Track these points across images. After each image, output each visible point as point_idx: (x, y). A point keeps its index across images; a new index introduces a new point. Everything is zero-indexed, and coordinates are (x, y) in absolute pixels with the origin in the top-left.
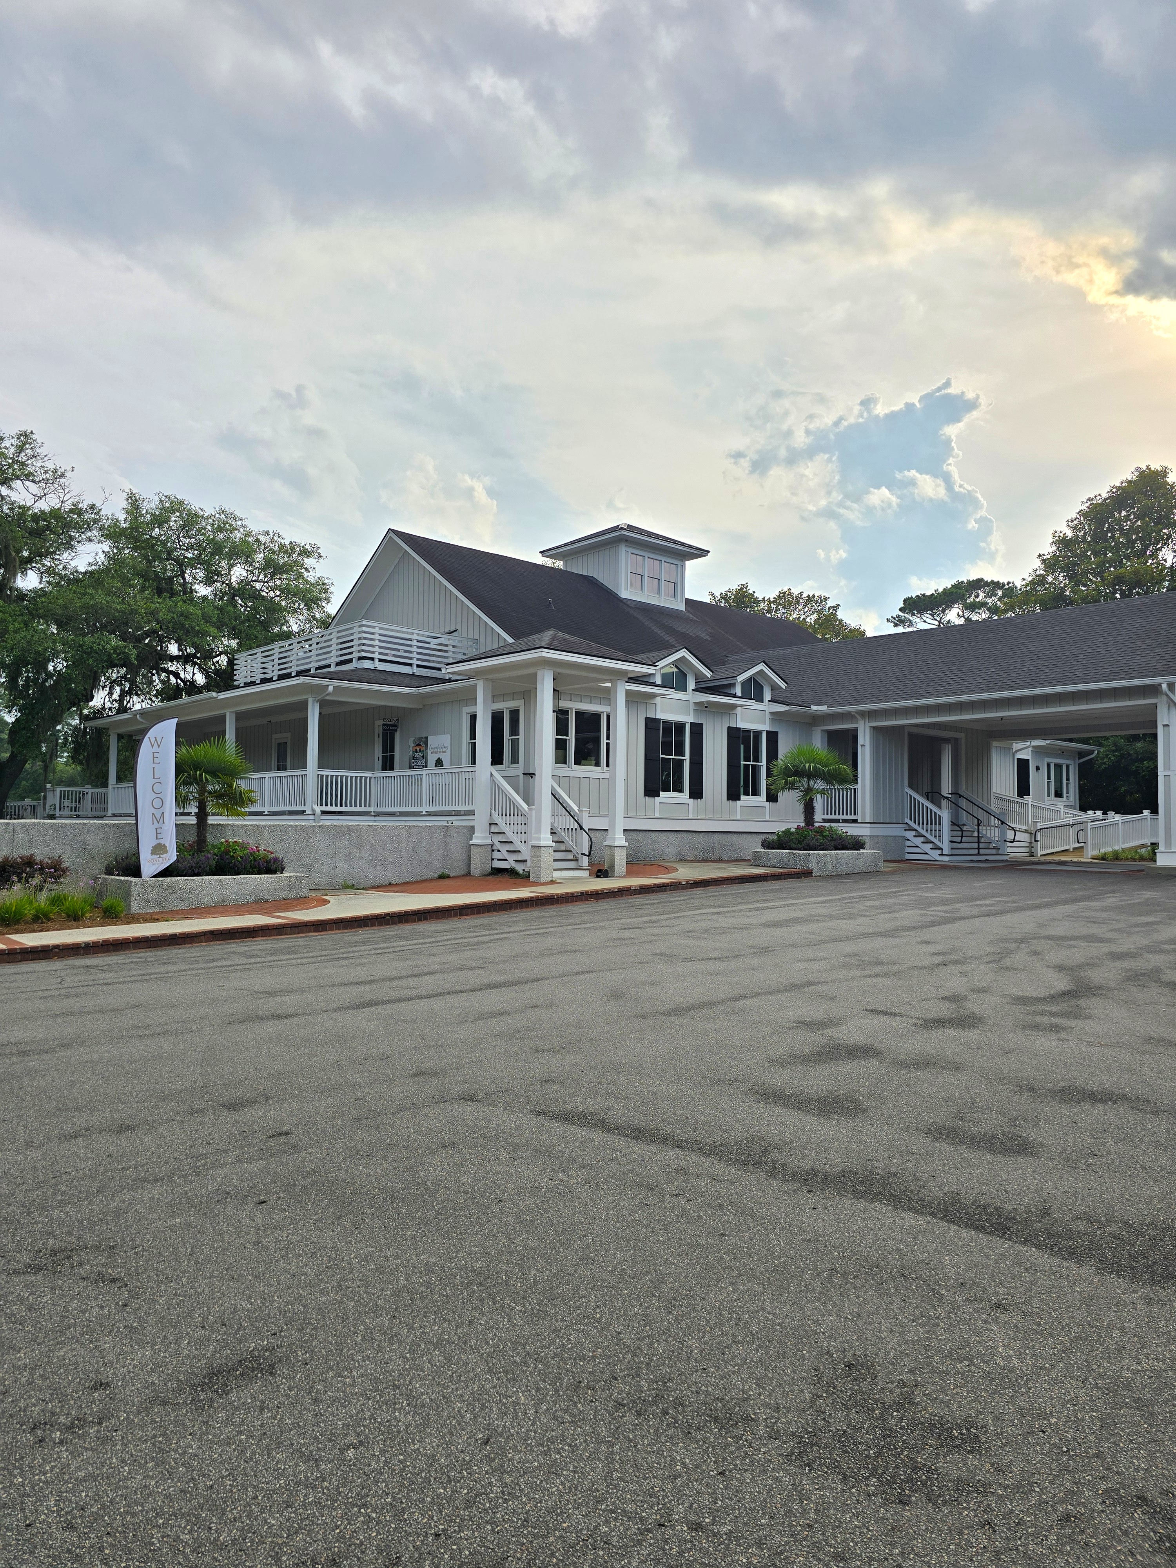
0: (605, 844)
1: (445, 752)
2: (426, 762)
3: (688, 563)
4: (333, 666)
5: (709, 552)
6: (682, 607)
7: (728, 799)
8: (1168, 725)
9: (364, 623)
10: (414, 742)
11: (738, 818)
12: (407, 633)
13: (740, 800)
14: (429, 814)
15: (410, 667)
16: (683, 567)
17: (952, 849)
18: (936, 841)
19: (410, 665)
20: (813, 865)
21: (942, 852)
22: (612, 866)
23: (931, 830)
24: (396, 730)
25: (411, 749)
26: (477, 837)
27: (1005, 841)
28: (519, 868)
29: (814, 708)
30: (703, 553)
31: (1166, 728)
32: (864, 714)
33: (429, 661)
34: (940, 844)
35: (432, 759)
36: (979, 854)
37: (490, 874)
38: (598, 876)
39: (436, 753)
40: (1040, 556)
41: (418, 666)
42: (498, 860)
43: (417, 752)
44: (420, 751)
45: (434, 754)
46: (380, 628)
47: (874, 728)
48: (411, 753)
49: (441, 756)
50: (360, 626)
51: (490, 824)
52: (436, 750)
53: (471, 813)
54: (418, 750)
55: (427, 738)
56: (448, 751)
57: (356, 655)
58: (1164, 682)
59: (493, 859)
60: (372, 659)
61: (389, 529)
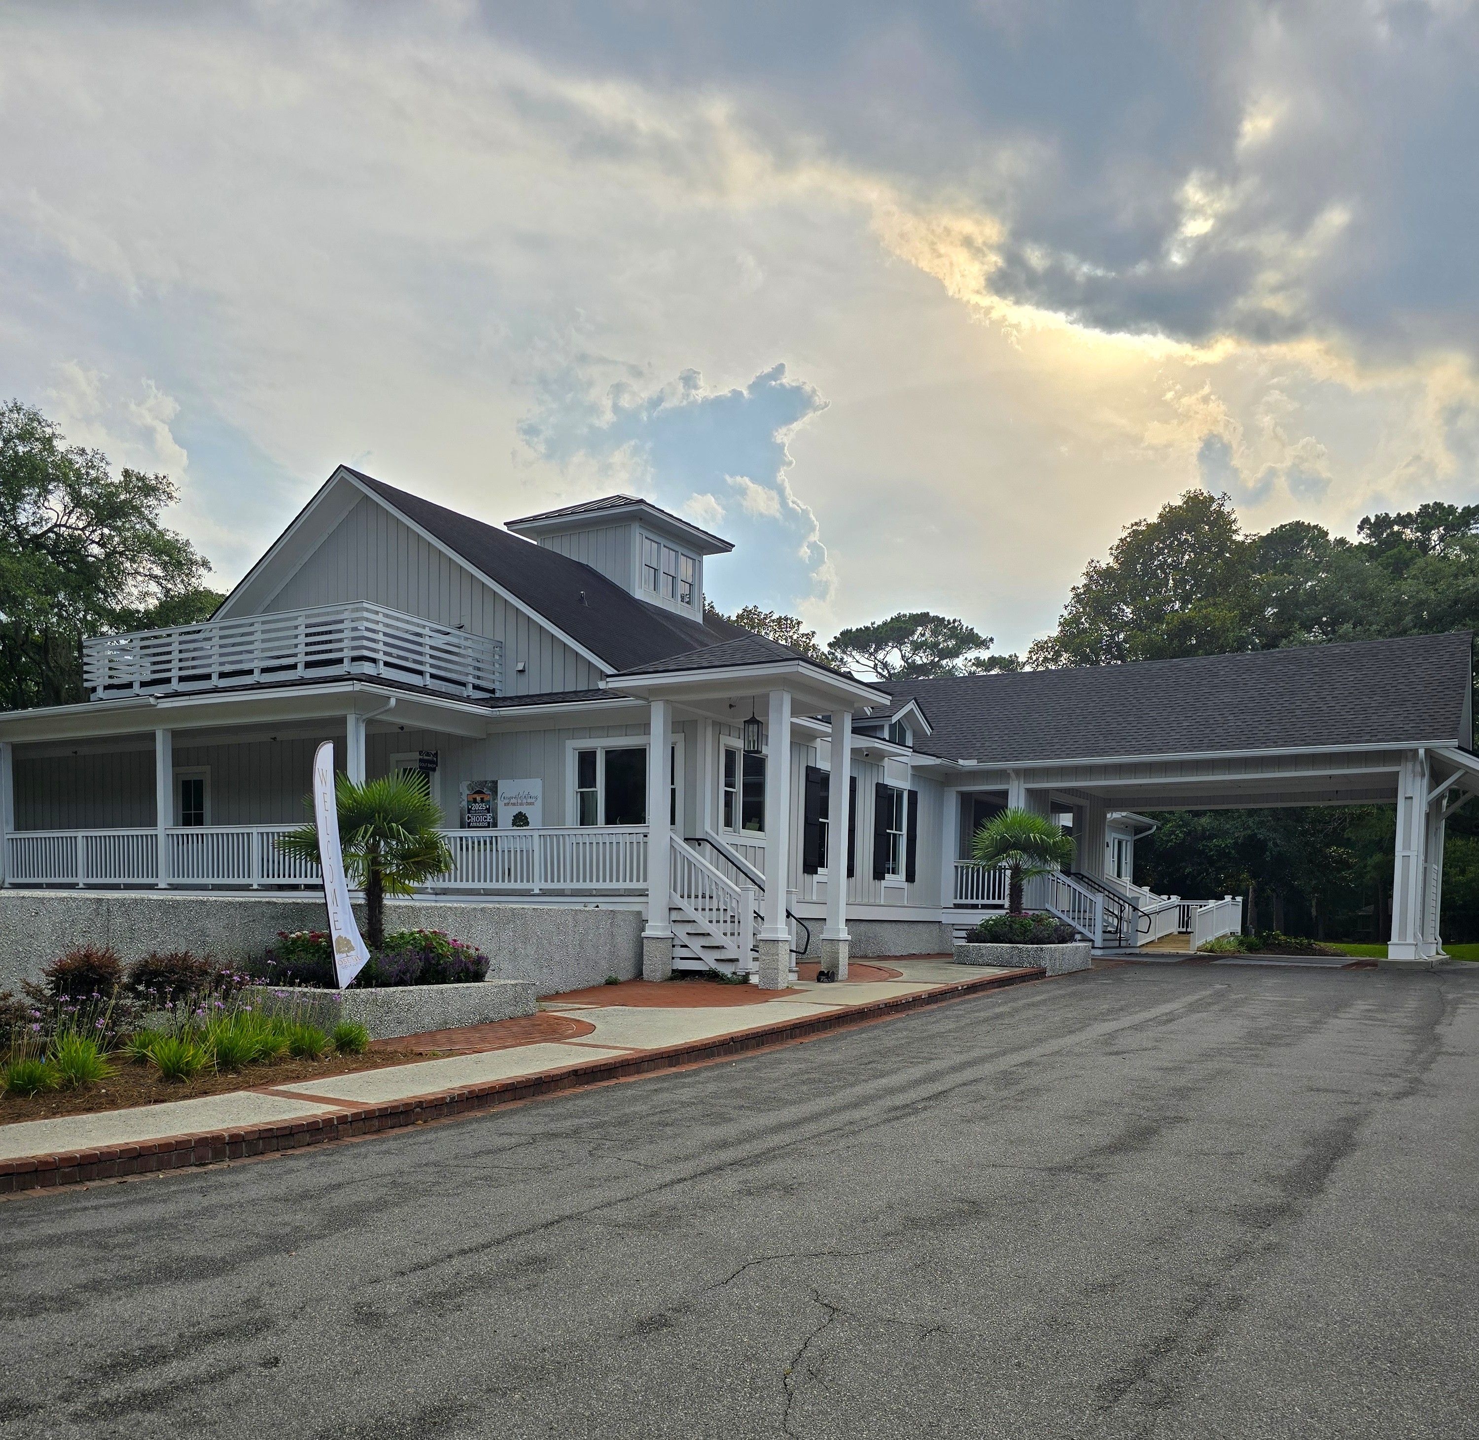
0: (822, 937)
1: (532, 804)
2: (495, 819)
3: (706, 558)
4: (300, 667)
5: (733, 546)
6: (699, 619)
7: (874, 878)
8: (1411, 798)
9: (365, 605)
10: (470, 787)
11: (882, 903)
12: (418, 625)
13: (884, 879)
14: (544, 893)
15: (420, 677)
16: (701, 562)
17: (1104, 940)
18: (1085, 931)
19: (420, 673)
20: (1046, 963)
21: (1093, 944)
22: (835, 965)
23: (1079, 918)
24: (434, 770)
25: (464, 797)
26: (653, 928)
27: (1137, 931)
28: (726, 970)
29: (961, 762)
30: (726, 547)
31: (1409, 801)
32: (1018, 772)
33: (450, 670)
34: (1091, 936)
35: (505, 815)
36: (1120, 947)
37: (671, 979)
38: (819, 980)
39: (514, 804)
40: (1074, 588)
41: (433, 676)
42: (682, 958)
43: (475, 801)
44: (482, 801)
45: (510, 807)
46: (386, 616)
47: (1029, 791)
48: (465, 803)
49: (524, 810)
50: (357, 610)
51: (670, 909)
52: (513, 801)
53: (643, 893)
54: (478, 799)
55: (495, 783)
56: (539, 804)
57: (347, 654)
58: (1422, 747)
59: (673, 958)
60: (374, 661)
61: (341, 466)
